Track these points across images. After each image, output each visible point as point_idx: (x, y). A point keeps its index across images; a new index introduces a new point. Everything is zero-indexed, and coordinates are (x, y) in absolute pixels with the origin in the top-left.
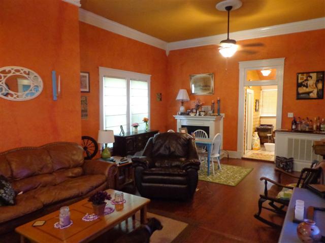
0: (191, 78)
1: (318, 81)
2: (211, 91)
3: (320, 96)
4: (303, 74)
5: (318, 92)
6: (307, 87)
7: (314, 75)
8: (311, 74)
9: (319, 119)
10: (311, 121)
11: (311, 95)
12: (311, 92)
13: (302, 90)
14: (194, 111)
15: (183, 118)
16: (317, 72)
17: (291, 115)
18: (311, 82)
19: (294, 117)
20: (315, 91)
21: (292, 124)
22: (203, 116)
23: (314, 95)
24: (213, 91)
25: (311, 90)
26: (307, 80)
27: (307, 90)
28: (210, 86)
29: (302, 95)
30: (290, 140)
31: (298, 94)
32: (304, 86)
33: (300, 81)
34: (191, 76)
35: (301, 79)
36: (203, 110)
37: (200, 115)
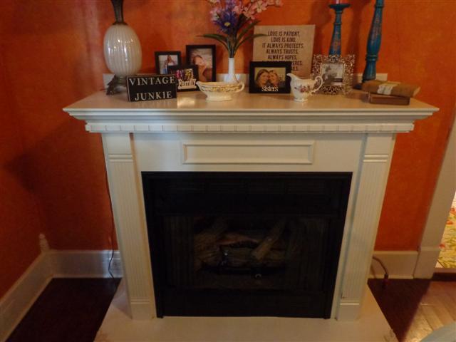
36: (260, 54)
37: (253, 88)
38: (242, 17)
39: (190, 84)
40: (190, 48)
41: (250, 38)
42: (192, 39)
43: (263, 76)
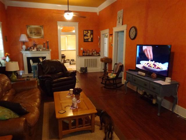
0: (28, 28)
1: (91, 34)
2: (42, 36)
3: (92, 41)
4: (86, 30)
5: (91, 39)
6: (87, 37)
7: (90, 32)
8: (89, 31)
9: (92, 50)
10: (89, 51)
11: (89, 40)
12: (89, 39)
13: (86, 38)
14: (32, 48)
15: (28, 53)
16: (91, 31)
17: (82, 49)
18: (89, 34)
19: (84, 50)
20: (90, 39)
21: (83, 53)
22: (41, 50)
23: (90, 40)
24: (43, 36)
25: (89, 38)
26: (87, 33)
27: (88, 38)
28: (41, 33)
29: (86, 40)
30: (85, 60)
31: (84, 39)
32: (86, 36)
33: (85, 34)
34: (27, 26)
35: (85, 33)
36: (38, 47)
37: (37, 50)
38: (36, 44)
39: (31, 50)
40: (31, 47)
41: (37, 46)
42: (31, 46)
43: (38, 49)
